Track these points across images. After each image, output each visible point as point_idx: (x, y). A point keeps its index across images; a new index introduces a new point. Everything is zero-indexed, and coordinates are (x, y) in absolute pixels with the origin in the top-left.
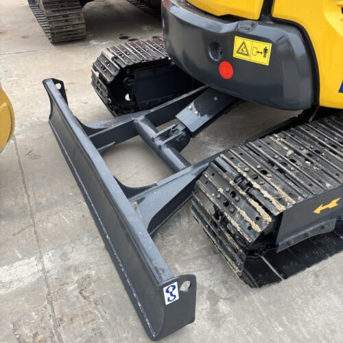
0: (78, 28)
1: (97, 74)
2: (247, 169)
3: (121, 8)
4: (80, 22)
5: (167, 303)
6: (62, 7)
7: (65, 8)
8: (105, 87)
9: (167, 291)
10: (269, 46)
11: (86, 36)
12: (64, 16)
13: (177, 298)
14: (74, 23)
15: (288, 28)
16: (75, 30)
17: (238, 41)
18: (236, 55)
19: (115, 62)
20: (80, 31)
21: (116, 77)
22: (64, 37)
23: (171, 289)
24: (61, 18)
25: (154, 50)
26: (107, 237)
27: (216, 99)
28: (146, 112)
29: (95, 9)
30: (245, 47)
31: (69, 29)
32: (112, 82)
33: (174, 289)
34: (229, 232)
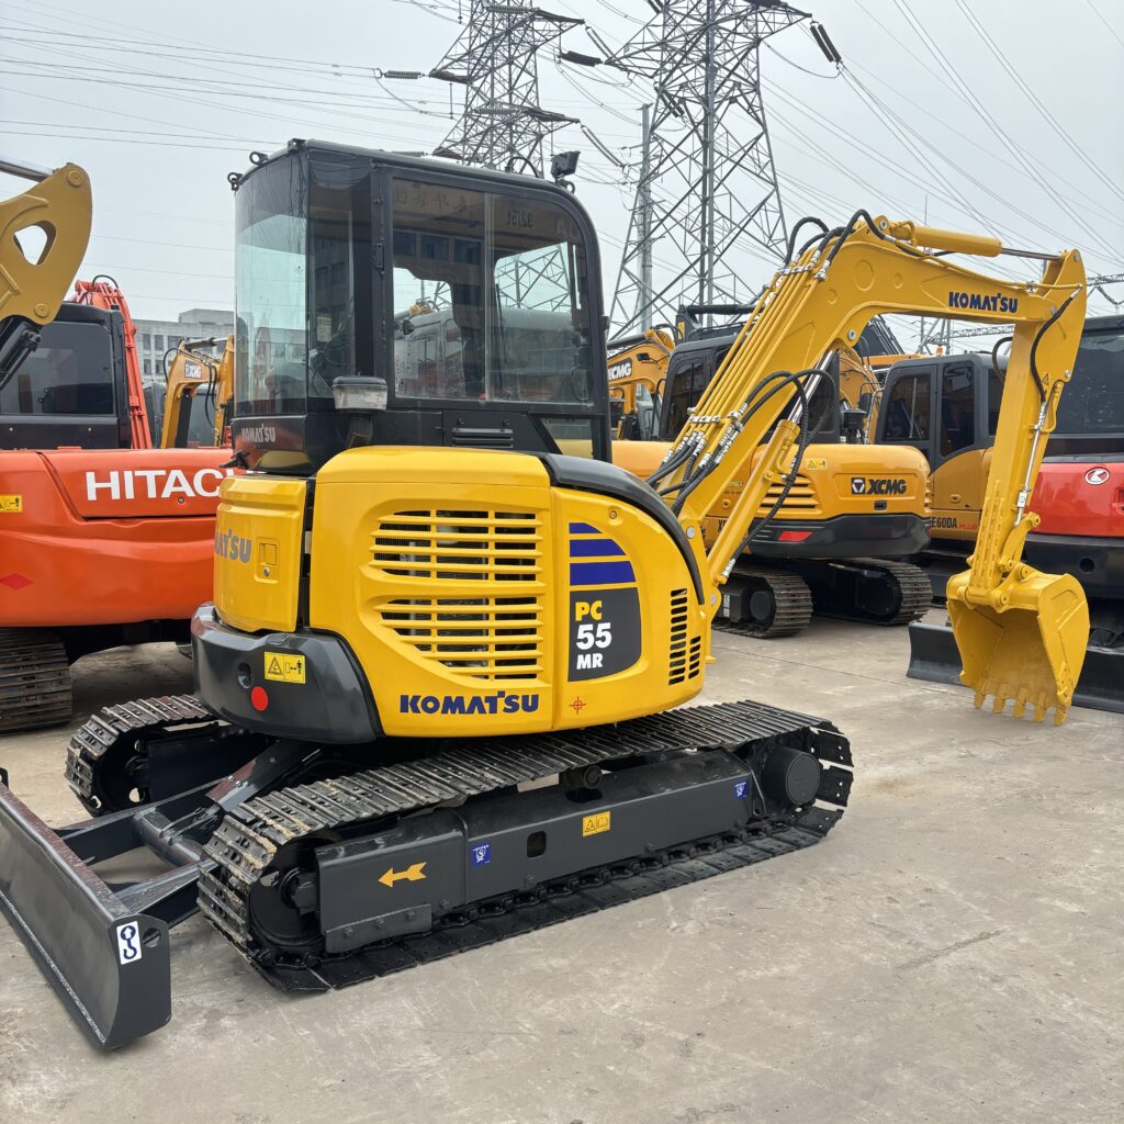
0: (55, 700)
1: (77, 752)
2: (268, 810)
3: (167, 669)
4: (61, 688)
5: (124, 961)
6: (24, 660)
7: (30, 663)
8: (88, 767)
9: (123, 936)
10: (302, 659)
11: (70, 717)
12: (25, 678)
13: (139, 956)
14: (46, 690)
15: (325, 638)
16: (47, 705)
17: (269, 657)
18: (269, 676)
19: (113, 727)
20: (61, 706)
21: (111, 749)
22: (18, 720)
23: (128, 933)
24: (20, 682)
25: (190, 707)
26: (53, 966)
27: (272, 760)
28: (159, 803)
29: (102, 674)
30: (277, 663)
31: (34, 703)
32: (100, 757)
33: (133, 934)
34: (231, 888)
